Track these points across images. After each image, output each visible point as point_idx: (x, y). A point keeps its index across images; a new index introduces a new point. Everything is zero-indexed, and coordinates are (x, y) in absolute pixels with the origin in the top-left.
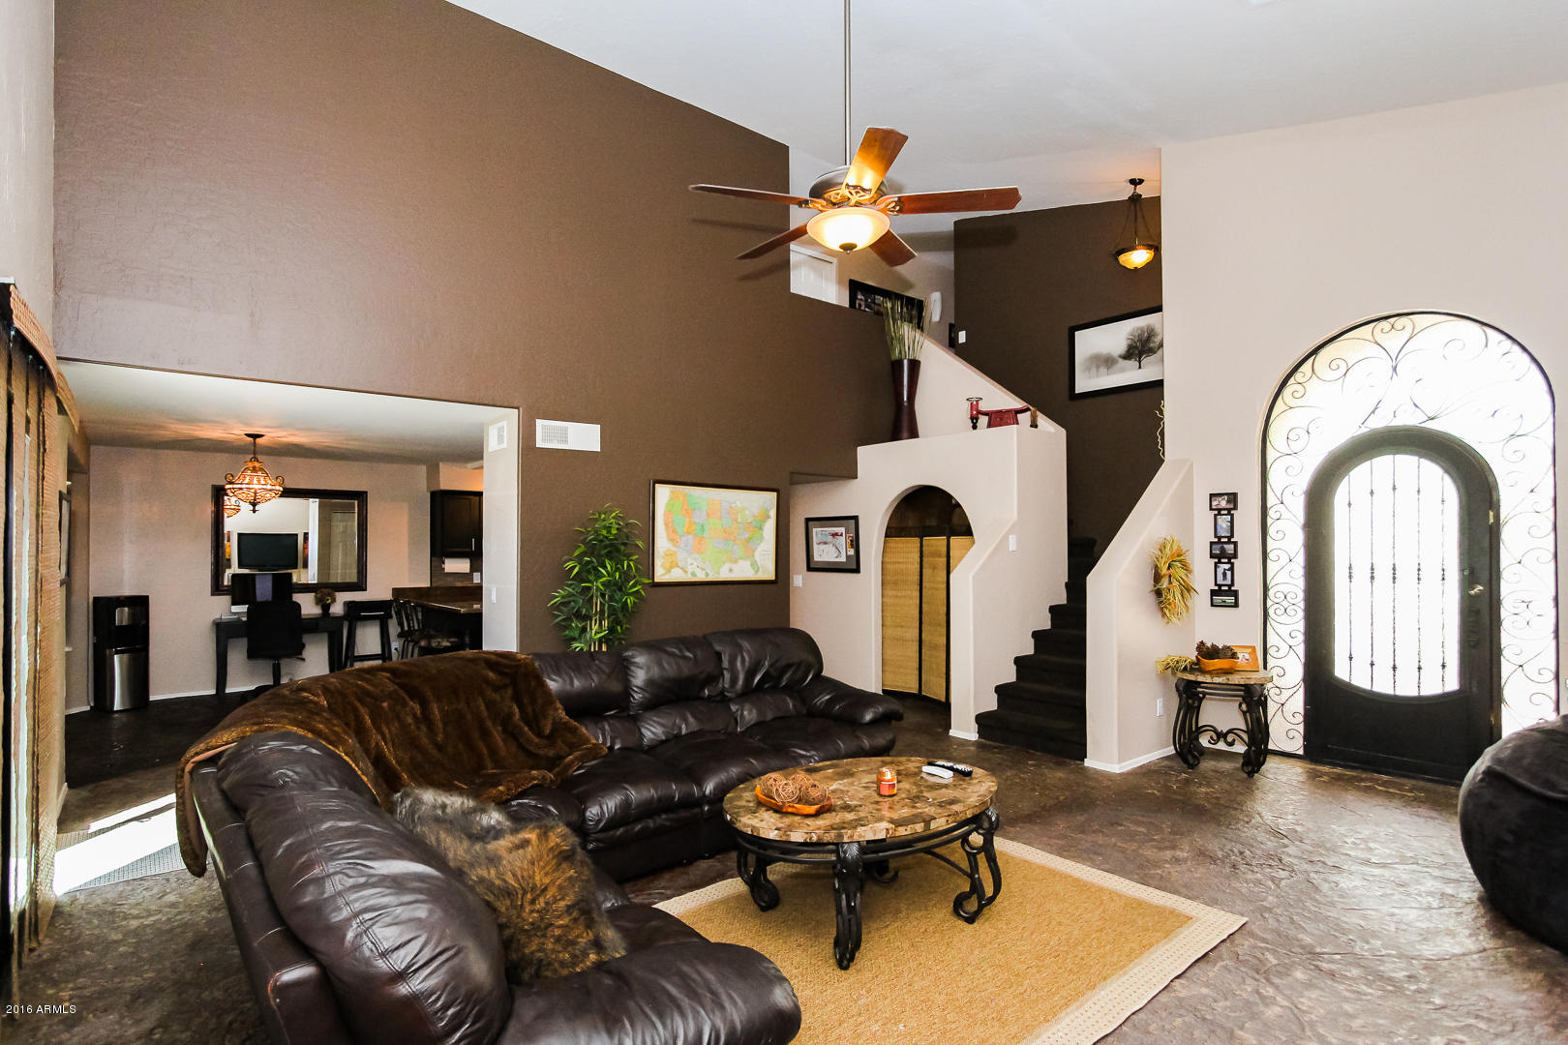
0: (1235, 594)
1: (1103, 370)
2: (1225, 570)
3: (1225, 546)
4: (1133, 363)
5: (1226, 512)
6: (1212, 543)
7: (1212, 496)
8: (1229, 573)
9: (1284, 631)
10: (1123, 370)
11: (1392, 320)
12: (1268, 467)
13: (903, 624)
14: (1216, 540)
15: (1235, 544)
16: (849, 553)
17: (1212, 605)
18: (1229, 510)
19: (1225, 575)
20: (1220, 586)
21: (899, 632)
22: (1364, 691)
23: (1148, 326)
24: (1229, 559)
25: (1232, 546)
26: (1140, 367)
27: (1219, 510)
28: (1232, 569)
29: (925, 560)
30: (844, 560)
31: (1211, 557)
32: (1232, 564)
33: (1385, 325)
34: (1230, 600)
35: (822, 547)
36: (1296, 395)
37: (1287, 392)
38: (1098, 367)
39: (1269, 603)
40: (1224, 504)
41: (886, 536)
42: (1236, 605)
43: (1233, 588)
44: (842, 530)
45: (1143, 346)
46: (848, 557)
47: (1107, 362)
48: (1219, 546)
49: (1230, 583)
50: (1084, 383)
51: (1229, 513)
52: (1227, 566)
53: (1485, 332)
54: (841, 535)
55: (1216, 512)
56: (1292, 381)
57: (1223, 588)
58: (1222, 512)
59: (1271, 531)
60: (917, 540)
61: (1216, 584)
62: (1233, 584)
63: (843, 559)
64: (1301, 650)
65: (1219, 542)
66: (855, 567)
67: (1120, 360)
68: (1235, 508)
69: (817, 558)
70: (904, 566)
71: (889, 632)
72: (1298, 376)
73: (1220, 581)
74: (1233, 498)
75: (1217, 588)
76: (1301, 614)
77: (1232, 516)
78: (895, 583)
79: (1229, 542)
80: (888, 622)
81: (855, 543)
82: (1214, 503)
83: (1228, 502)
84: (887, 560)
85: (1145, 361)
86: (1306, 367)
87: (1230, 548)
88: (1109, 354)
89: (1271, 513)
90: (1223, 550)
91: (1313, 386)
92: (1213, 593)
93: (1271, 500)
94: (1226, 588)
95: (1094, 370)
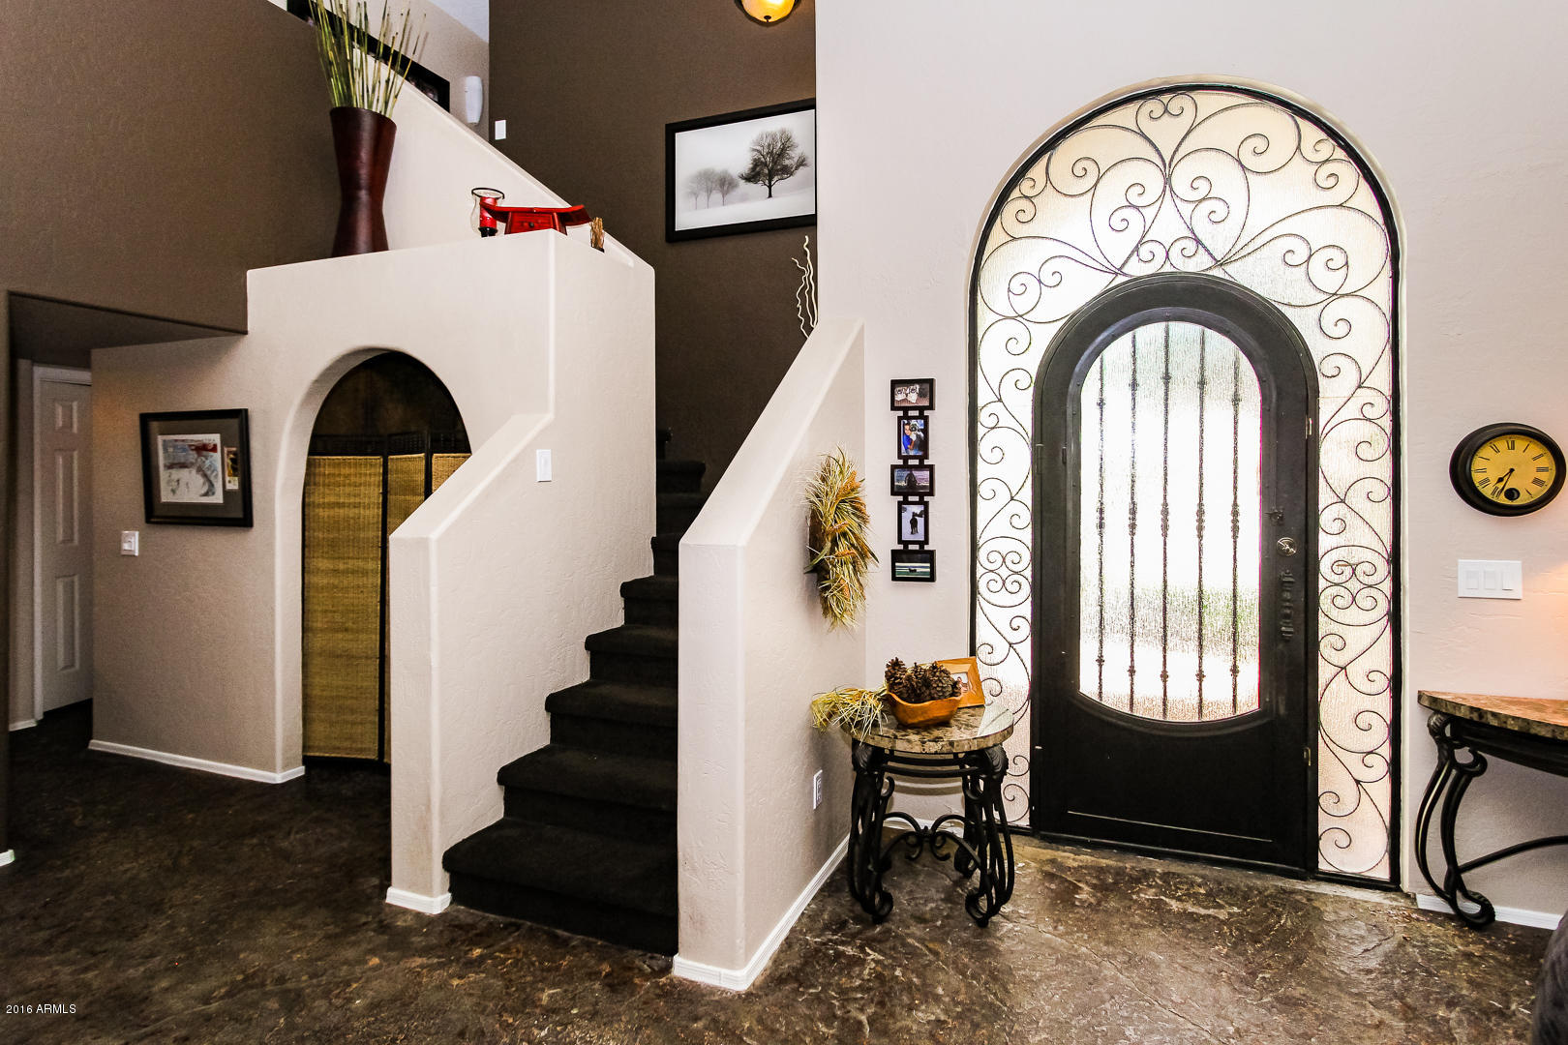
0: (930, 557)
1: (717, 196)
2: (914, 515)
3: (916, 474)
4: (760, 188)
5: (916, 413)
6: (894, 468)
7: (895, 384)
8: (921, 521)
9: (1001, 618)
10: (744, 199)
11: (1166, 98)
12: (980, 337)
13: (350, 624)
14: (901, 462)
15: (931, 468)
16: (229, 487)
17: (894, 578)
18: (922, 409)
19: (914, 523)
20: (906, 543)
21: (341, 641)
22: (1120, 716)
23: (783, 132)
24: (921, 496)
25: (926, 474)
26: (770, 196)
27: (906, 410)
28: (925, 514)
29: (391, 498)
30: (221, 501)
31: (893, 493)
32: (926, 505)
33: (1153, 106)
34: (922, 568)
35: (176, 474)
36: (1021, 216)
37: (1009, 210)
38: (709, 191)
39: (980, 571)
40: (913, 398)
41: (311, 453)
42: (931, 578)
43: (926, 548)
44: (215, 438)
45: (775, 162)
46: (227, 493)
47: (724, 184)
48: (906, 473)
49: (923, 539)
50: (690, 216)
51: (922, 416)
52: (918, 509)
53: (1296, 122)
54: (214, 449)
55: (901, 413)
56: (1015, 193)
57: (911, 547)
58: (911, 413)
59: (983, 448)
60: (378, 460)
61: (900, 541)
62: (926, 541)
63: (218, 498)
64: (1026, 650)
65: (905, 466)
66: (239, 514)
67: (742, 182)
68: (931, 407)
69: (166, 497)
70: (352, 512)
71: (318, 642)
72: (1025, 186)
73: (907, 536)
74: (927, 386)
75: (901, 547)
76: (1026, 589)
77: (926, 419)
78: (333, 544)
79: (921, 467)
80: (318, 623)
81: (241, 464)
82: (899, 397)
83: (921, 395)
84: (316, 499)
85: (779, 185)
86: (1037, 171)
87: (922, 477)
88: (726, 172)
89: (984, 417)
90: (911, 480)
91: (1049, 202)
92: (896, 556)
93: (984, 395)
94: (916, 547)
95: (703, 197)
